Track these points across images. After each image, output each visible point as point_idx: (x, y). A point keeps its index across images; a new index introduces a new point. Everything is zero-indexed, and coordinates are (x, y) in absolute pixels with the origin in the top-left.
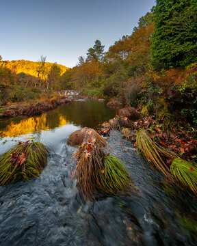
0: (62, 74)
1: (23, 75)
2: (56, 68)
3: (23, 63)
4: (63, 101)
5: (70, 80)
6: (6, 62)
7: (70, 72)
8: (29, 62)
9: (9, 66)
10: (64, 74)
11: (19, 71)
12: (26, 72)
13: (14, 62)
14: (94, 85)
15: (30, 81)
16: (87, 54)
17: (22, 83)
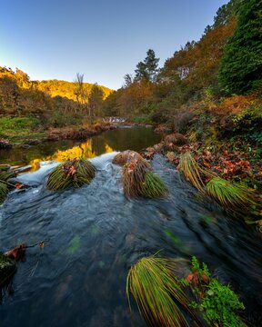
0: (104, 99)
1: (59, 98)
2: (97, 91)
3: (56, 83)
4: (107, 127)
5: (114, 105)
6: (36, 82)
7: (115, 95)
8: (64, 83)
10: (107, 98)
11: (54, 94)
12: (62, 95)
13: (45, 82)
14: (142, 111)
15: (69, 106)
16: (136, 71)
17: (61, 109)
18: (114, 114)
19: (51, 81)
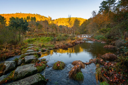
0: (80, 25)
1: (61, 26)
3: (60, 19)
4: (79, 42)
5: (85, 28)
6: (54, 20)
8: (63, 19)
9: (55, 22)
10: (82, 24)
11: (59, 24)
12: (62, 24)
13: (57, 20)
14: (102, 32)
15: (64, 30)
16: (100, 7)
17: (61, 31)
18: (85, 33)
19: (59, 19)
